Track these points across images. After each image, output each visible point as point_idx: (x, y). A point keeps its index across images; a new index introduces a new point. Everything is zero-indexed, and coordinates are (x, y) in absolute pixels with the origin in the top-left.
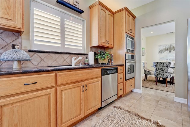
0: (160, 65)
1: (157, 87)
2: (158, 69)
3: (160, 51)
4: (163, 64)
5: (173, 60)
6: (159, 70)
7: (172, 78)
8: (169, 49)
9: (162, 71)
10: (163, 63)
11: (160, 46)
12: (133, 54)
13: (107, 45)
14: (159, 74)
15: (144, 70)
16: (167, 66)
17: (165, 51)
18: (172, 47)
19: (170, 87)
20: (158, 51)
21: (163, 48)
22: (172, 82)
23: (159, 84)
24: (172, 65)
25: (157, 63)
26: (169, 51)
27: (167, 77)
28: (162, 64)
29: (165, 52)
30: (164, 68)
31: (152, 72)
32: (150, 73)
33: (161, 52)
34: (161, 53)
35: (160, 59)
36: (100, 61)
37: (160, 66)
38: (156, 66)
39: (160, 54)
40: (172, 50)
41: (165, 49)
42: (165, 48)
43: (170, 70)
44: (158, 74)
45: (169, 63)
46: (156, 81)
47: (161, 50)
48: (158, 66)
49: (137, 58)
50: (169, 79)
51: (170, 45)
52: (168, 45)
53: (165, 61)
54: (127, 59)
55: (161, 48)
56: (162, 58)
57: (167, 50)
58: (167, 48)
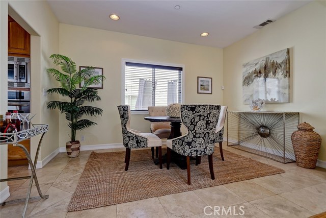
3: (246, 78)
8: (263, 71)
11: (244, 66)
17: (255, 77)
18: (269, 64)
21: (251, 71)
29: (255, 81)
33: (248, 80)
34: (248, 84)
39: (246, 87)
40: (269, 72)
41: (255, 72)
42: (254, 69)
47: (246, 75)
51: (265, 59)
52: (261, 60)
55: (247, 71)
56: (248, 99)
57: (259, 75)
58: (258, 70)
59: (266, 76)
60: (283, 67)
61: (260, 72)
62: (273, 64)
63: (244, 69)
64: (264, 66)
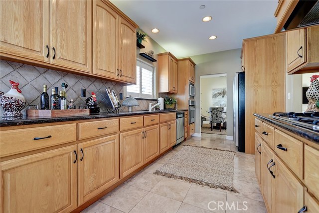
1: (213, 132)
5: (225, 106)
7: (225, 123)
8: (222, 93)
9: (217, 116)
10: (218, 109)
11: (213, 90)
12: (193, 100)
13: (174, 92)
16: (221, 111)
17: (219, 95)
18: (225, 91)
19: (223, 132)
20: (212, 96)
21: (217, 92)
22: (225, 128)
23: (214, 130)
24: (225, 111)
27: (221, 122)
29: (219, 97)
30: (219, 113)
31: (207, 119)
32: (205, 119)
33: (215, 96)
36: (167, 107)
37: (215, 111)
38: (211, 111)
39: (214, 99)
40: (225, 94)
41: (219, 93)
43: (224, 115)
44: (213, 120)
45: (223, 109)
46: (211, 128)
47: (214, 94)
48: (213, 111)
49: (196, 104)
50: (222, 125)
51: (223, 89)
52: (221, 89)
53: (219, 107)
54: (190, 104)
59: (223, 97)
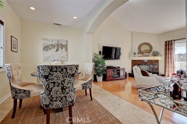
0: (58, 73)
2: (51, 86)
3: (45, 47)
4: (64, 70)
6: (56, 88)
8: (56, 46)
9: (63, 89)
10: (66, 69)
14: (55, 99)
15: (12, 88)
16: (73, 76)
17: (51, 48)
18: (59, 44)
20: (42, 48)
21: (49, 44)
25: (51, 68)
26: (56, 49)
28: (62, 69)
29: (51, 50)
32: (29, 94)
34: (47, 50)
35: (45, 59)
38: (46, 77)
39: (45, 52)
40: (59, 47)
42: (51, 44)
44: (51, 100)
47: (46, 45)
48: (53, 77)
51: (57, 40)
52: (55, 40)
55: (46, 43)
56: (47, 59)
57: (54, 47)
58: (53, 45)
60: (65, 47)
61: (54, 46)
62: (61, 44)
63: (44, 42)
64: (57, 44)
